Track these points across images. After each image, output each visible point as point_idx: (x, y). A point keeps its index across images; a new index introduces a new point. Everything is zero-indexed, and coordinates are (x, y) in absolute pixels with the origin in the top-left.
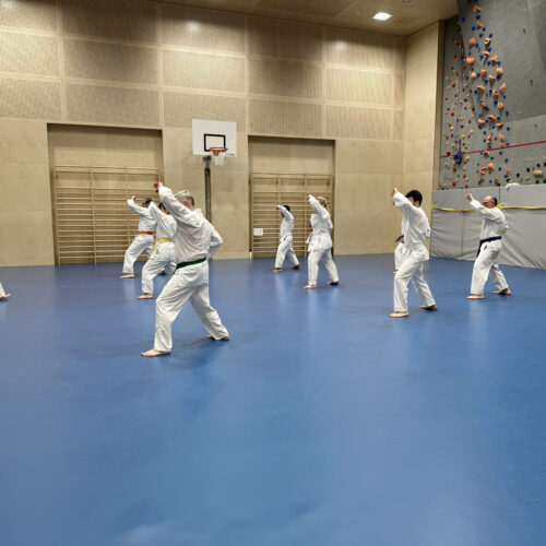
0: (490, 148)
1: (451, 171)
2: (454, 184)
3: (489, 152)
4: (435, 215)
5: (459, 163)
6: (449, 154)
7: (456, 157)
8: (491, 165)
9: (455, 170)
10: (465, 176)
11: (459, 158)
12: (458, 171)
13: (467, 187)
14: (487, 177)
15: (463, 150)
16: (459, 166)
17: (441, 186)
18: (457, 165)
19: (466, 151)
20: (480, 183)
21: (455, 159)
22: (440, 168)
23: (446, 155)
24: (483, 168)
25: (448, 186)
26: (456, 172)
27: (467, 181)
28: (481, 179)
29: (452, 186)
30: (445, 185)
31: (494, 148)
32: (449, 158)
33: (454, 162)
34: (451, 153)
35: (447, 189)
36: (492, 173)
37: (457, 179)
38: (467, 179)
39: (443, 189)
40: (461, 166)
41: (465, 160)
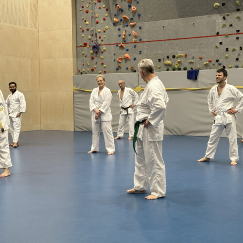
0: (125, 42)
1: (88, 59)
2: (92, 70)
3: (124, 45)
4: (76, 96)
5: (97, 53)
6: (85, 45)
7: (94, 47)
8: (127, 55)
9: (93, 58)
10: (102, 64)
11: (96, 49)
12: (96, 59)
13: (105, 72)
14: (124, 65)
15: (100, 42)
16: (96, 55)
17: (79, 71)
18: (95, 54)
19: (103, 43)
20: (117, 69)
21: (93, 49)
22: (77, 55)
23: (83, 45)
24: (120, 58)
25: (86, 72)
26: (94, 60)
27: (105, 67)
28: (119, 66)
29: (90, 71)
30: (84, 70)
31: (128, 42)
32: (86, 48)
33: (92, 51)
34: (88, 44)
35: (86, 73)
36: (128, 62)
37: (95, 66)
38: (105, 66)
39: (82, 73)
40: (98, 55)
41: (102, 51)
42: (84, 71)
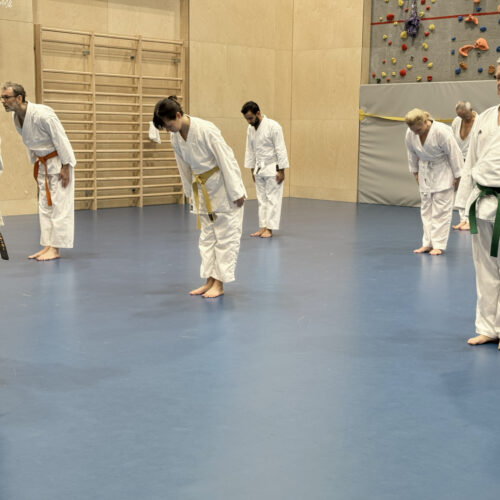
0: (478, 11)
1: (395, 50)
2: (403, 74)
3: (476, 19)
4: (364, 129)
5: (414, 36)
6: (390, 19)
7: (409, 24)
8: (482, 41)
9: (404, 48)
10: (425, 60)
11: (413, 27)
12: (411, 51)
13: (430, 79)
14: (473, 63)
15: (422, 12)
16: (413, 40)
17: (374, 76)
18: (410, 38)
19: (429, 15)
20: (458, 73)
21: (407, 28)
22: (372, 42)
23: (386, 20)
24: (465, 46)
25: (389, 78)
26: (407, 52)
27: (430, 68)
28: (462, 66)
29: (398, 75)
30: (384, 74)
31: (487, 11)
32: (391, 25)
33: (403, 33)
34: (396, 18)
35: (388, 81)
36: (483, 56)
37: (409, 66)
38: (430, 64)
39: (379, 81)
40: (416, 41)
41: (426, 31)
42: (384, 77)
